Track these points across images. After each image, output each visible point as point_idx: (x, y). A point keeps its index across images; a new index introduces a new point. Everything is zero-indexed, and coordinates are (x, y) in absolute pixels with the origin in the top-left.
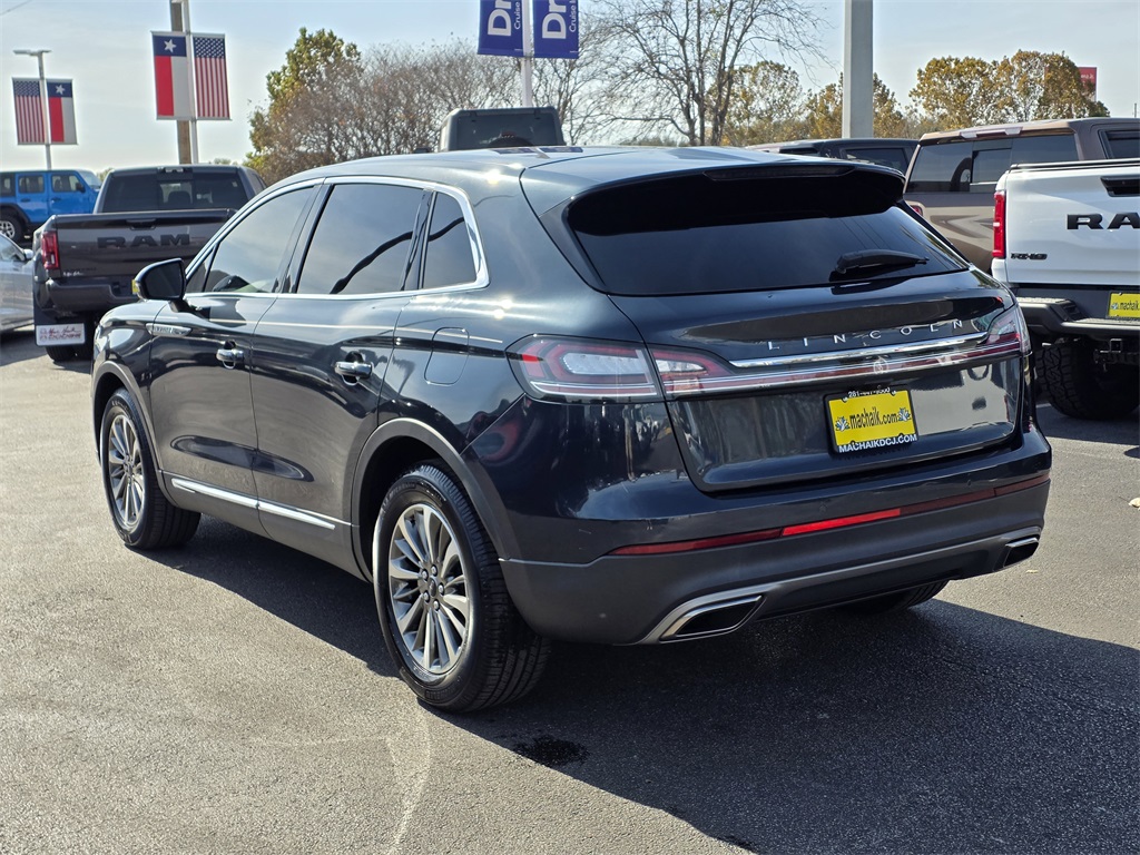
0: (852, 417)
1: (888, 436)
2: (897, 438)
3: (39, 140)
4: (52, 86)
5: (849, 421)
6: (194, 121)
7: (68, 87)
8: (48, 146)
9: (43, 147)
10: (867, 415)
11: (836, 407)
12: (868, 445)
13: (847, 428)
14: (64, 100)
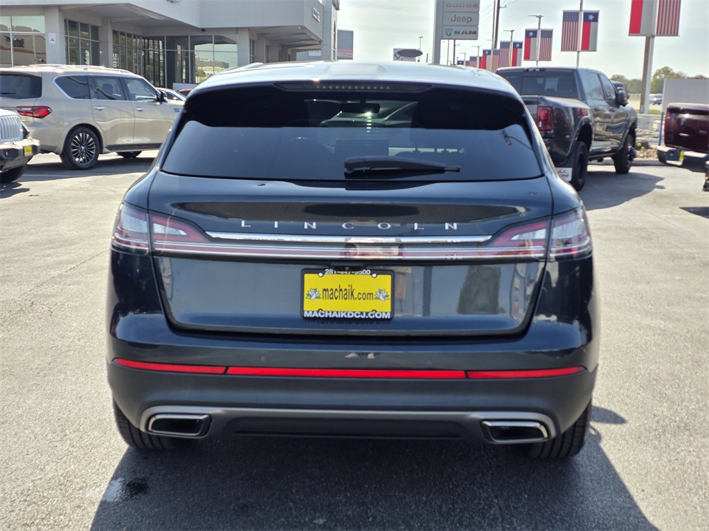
0: (325, 290)
1: (358, 310)
2: (367, 313)
3: (574, 49)
4: (586, 15)
5: (321, 293)
6: (653, 36)
7: (596, 15)
8: (578, 52)
9: (576, 53)
10: (341, 290)
11: (310, 279)
12: (335, 315)
13: (318, 298)
14: (592, 24)
